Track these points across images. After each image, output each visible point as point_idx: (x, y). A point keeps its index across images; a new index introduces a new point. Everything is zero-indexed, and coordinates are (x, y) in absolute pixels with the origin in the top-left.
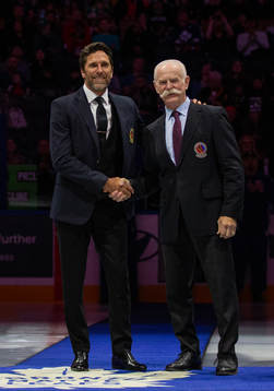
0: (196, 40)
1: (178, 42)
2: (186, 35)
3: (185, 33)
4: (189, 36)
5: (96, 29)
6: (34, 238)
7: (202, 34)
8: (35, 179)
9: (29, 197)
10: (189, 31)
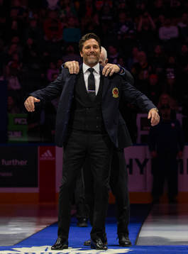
0: (131, 32)
1: (119, 33)
2: (124, 28)
3: (124, 27)
4: (127, 29)
5: (66, 25)
6: (26, 162)
7: (135, 28)
8: (26, 123)
9: (22, 134)
10: (127, 26)
